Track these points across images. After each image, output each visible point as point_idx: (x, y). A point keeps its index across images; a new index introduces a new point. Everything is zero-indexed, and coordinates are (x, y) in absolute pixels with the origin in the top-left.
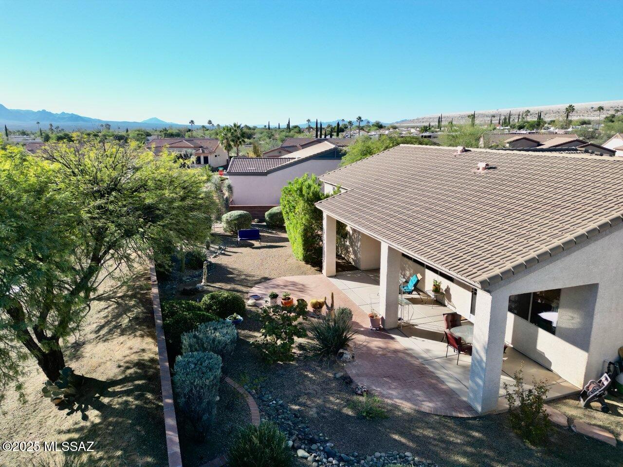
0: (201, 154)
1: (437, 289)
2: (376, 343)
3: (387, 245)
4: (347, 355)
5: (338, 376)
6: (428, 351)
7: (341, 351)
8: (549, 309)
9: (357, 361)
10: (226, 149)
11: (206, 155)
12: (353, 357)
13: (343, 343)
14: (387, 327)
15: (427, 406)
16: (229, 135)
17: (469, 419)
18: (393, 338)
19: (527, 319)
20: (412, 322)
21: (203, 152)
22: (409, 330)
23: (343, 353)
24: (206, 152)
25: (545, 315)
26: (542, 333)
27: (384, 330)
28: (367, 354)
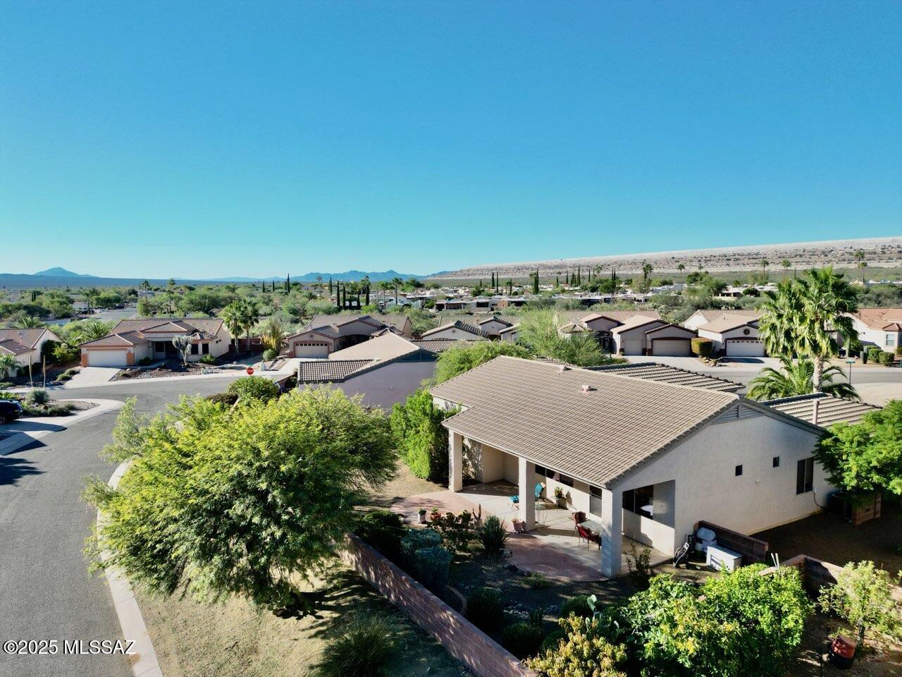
0: (199, 340)
1: (559, 495)
2: (525, 542)
3: (525, 460)
4: (507, 552)
5: (505, 566)
6: (567, 543)
7: (501, 549)
8: (647, 503)
9: (515, 556)
10: (233, 333)
11: (204, 342)
12: (511, 553)
13: (501, 544)
14: (528, 529)
15: (579, 577)
16: (238, 314)
17: (607, 581)
18: (535, 538)
19: (632, 511)
20: (546, 524)
21: (202, 338)
22: (545, 530)
23: (503, 551)
24: (205, 337)
25: (645, 508)
26: (644, 519)
27: (525, 532)
28: (521, 551)
